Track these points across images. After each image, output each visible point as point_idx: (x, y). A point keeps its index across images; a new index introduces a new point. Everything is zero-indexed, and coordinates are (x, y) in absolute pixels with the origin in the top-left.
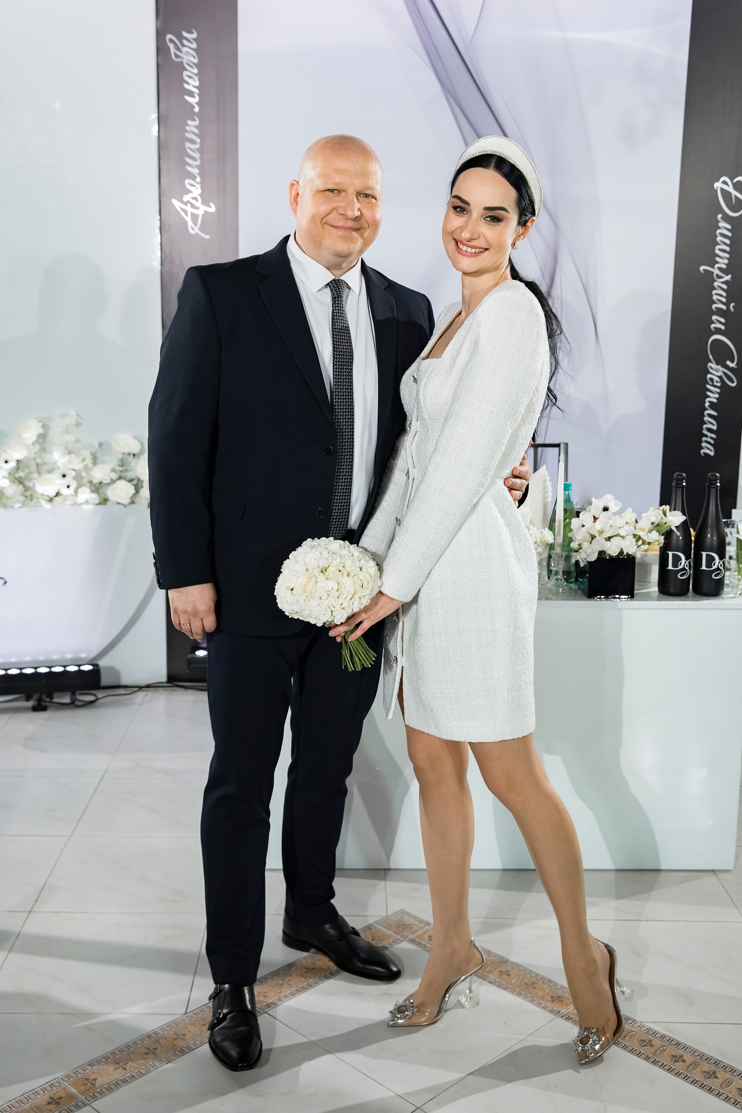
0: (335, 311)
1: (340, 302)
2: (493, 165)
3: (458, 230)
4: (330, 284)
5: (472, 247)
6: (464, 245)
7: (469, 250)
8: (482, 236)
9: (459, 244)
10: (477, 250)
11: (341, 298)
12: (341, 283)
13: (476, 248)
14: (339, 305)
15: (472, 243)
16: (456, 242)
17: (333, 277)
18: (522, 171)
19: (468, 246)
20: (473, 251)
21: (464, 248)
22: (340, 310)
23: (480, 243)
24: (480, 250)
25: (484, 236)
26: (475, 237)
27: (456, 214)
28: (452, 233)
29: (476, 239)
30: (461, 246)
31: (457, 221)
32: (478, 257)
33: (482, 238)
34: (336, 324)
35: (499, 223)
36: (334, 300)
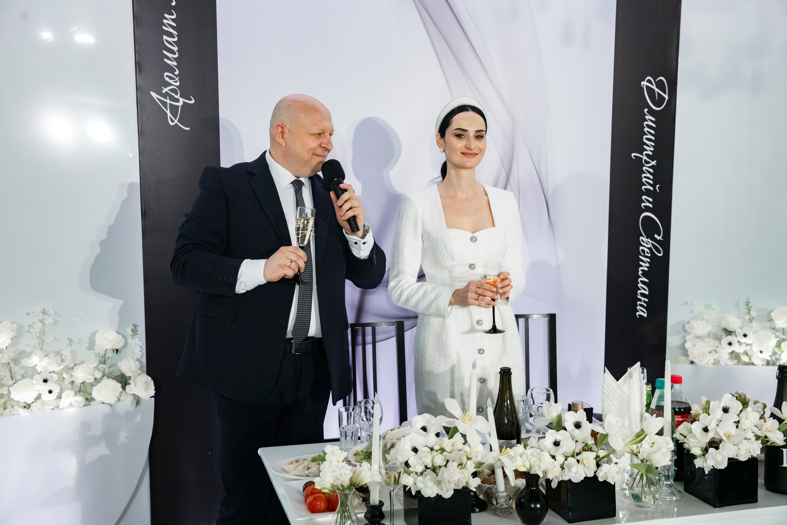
4: (293, 182)
12: (299, 182)
17: (295, 178)
23: (477, 150)
25: (478, 147)
28: (459, 150)
31: (459, 143)
36: (297, 191)
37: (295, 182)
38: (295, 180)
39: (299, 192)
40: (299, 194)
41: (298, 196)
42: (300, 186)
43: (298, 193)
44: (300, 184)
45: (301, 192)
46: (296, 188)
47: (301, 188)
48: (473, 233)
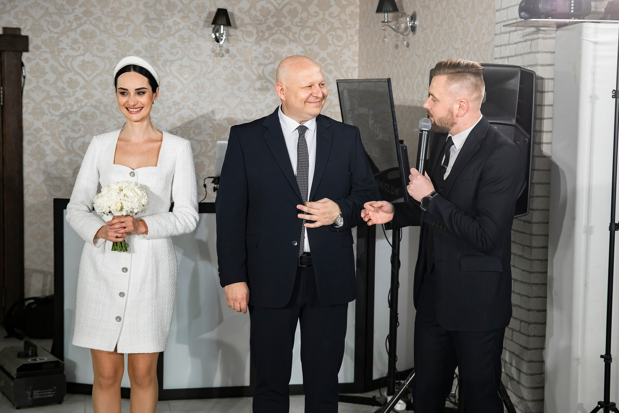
2: (132, 70)
3: (126, 103)
4: (298, 128)
5: (136, 108)
6: (131, 109)
7: (135, 110)
8: (139, 102)
9: (129, 109)
10: (138, 109)
12: (303, 127)
13: (137, 108)
15: (136, 107)
16: (127, 108)
17: (299, 125)
18: (146, 68)
19: (134, 109)
20: (137, 110)
21: (132, 110)
23: (139, 105)
24: (140, 109)
25: (140, 102)
26: (136, 103)
27: (123, 96)
28: (124, 105)
29: (137, 104)
30: (130, 110)
31: (123, 99)
32: (140, 113)
33: (139, 103)
35: (144, 94)
48: (134, 169)
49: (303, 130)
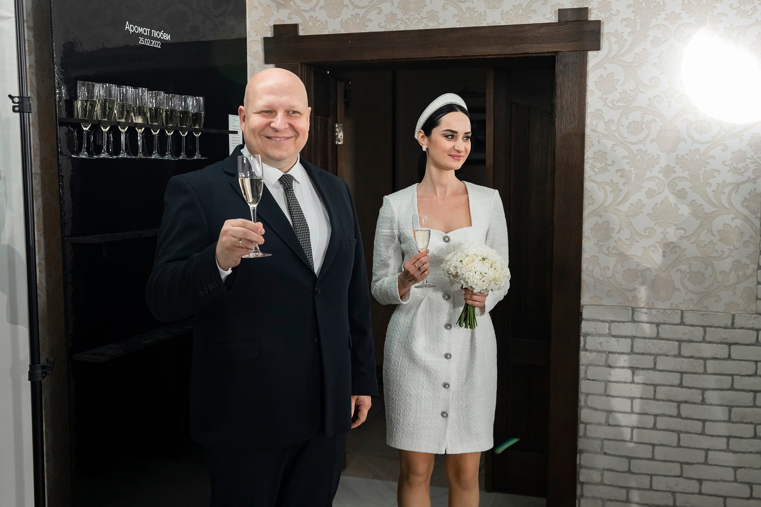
0: (289, 199)
1: (291, 191)
2: (459, 110)
4: (281, 179)
11: (292, 188)
12: (289, 177)
14: (292, 194)
17: (282, 174)
22: (293, 197)
25: (465, 149)
27: (448, 140)
28: (449, 151)
31: (449, 144)
32: (460, 161)
34: (292, 208)
36: (287, 190)
37: (283, 178)
38: (283, 175)
39: (290, 190)
40: (290, 193)
41: (288, 196)
42: (290, 183)
43: (288, 193)
44: (289, 180)
45: (292, 190)
46: (285, 186)
47: (291, 185)
48: (446, 233)
49: (288, 180)
